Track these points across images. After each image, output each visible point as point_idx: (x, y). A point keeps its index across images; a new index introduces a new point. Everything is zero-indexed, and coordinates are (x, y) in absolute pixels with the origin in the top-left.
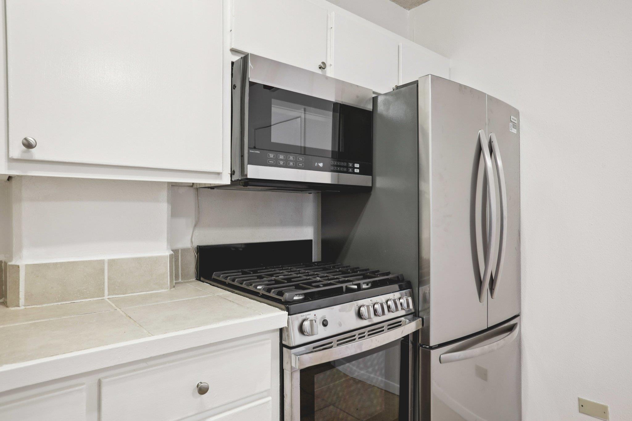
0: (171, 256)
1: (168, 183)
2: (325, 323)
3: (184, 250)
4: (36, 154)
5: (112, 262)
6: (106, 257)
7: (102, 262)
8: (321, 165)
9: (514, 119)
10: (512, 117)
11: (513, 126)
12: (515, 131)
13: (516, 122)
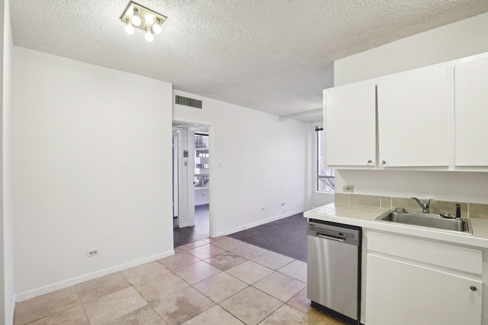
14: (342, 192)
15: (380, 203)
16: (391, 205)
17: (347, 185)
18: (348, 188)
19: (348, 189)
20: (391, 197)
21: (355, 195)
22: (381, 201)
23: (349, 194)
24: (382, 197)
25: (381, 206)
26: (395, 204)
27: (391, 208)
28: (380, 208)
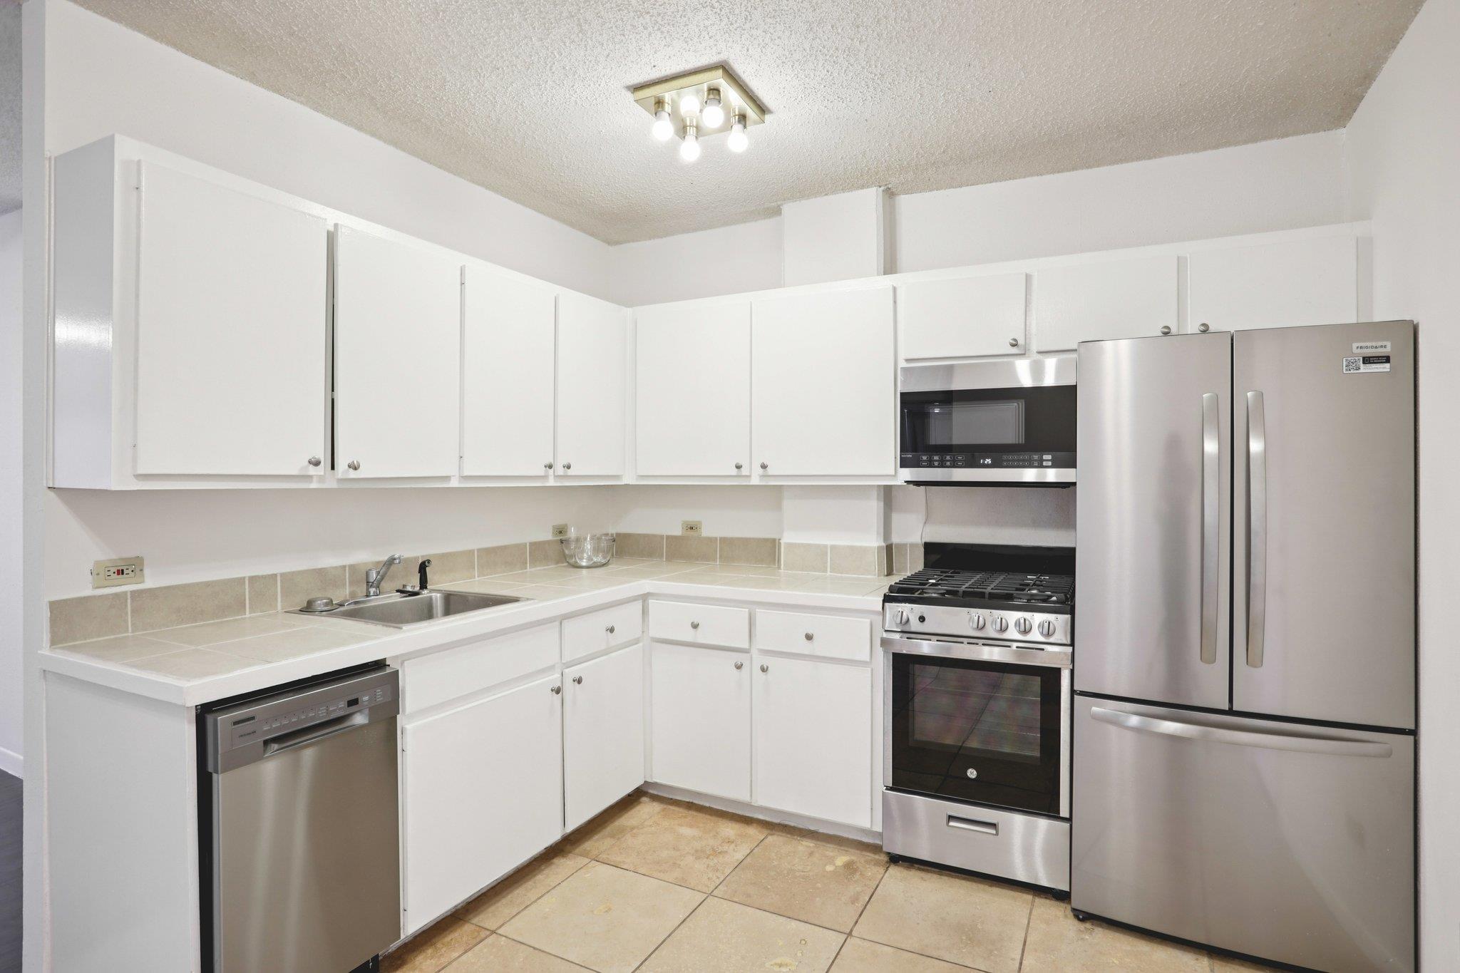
0: (881, 549)
1: (879, 486)
2: (922, 619)
3: (913, 546)
4: (770, 471)
5: (833, 547)
6: (830, 542)
7: (826, 546)
8: (988, 461)
9: (1372, 347)
10: (1355, 345)
11: (1367, 360)
12: (1386, 367)
13: (1387, 349)
14: (89, 592)
15: (245, 600)
16: (276, 599)
17: (114, 557)
18: (120, 568)
19: (121, 572)
20: (276, 575)
21: (151, 592)
22: (249, 592)
23: (125, 593)
24: (253, 579)
25: (250, 608)
26: (286, 592)
27: (279, 607)
28: (248, 615)
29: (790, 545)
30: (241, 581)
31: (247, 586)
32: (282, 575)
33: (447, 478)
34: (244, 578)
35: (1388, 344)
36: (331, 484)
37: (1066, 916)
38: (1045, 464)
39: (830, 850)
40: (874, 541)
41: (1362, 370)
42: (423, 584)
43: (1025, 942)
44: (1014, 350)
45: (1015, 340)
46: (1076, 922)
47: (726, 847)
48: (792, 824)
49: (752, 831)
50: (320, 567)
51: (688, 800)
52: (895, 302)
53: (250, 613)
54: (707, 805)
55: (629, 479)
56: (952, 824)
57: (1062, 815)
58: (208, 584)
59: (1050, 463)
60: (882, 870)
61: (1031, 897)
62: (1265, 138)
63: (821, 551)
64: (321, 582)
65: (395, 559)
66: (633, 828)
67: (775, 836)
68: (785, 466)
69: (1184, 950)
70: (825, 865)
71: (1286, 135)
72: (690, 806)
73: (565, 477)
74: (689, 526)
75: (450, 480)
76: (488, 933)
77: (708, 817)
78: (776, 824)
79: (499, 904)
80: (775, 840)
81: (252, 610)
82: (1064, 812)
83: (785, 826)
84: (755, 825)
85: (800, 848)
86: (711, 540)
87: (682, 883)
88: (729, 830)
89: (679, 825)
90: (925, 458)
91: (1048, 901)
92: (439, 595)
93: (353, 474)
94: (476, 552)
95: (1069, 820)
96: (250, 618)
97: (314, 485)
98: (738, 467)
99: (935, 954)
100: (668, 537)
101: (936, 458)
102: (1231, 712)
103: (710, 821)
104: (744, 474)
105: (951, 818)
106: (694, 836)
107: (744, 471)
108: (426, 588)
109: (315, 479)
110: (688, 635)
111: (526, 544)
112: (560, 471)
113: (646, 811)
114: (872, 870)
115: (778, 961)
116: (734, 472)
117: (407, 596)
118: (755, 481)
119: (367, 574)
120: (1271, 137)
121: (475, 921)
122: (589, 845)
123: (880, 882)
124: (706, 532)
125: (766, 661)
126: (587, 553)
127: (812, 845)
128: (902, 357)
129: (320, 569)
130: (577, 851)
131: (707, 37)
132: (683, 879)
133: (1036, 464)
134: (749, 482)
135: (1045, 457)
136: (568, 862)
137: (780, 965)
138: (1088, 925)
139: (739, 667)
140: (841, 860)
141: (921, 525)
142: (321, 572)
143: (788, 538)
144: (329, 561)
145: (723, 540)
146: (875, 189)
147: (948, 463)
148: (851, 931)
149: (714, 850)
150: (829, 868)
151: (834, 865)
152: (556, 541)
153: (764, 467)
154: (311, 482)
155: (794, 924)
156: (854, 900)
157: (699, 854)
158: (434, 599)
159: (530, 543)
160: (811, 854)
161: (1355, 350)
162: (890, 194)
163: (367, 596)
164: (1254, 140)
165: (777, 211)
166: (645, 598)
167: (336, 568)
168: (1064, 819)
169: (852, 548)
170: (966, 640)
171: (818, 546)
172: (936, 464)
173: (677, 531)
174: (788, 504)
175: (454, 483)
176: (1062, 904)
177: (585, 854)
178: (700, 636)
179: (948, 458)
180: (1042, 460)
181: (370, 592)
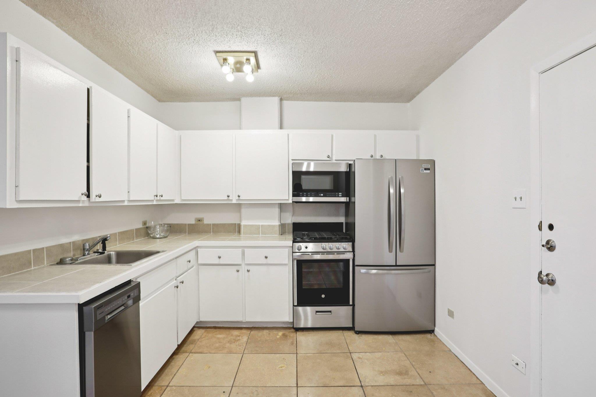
0: (279, 225)
1: (279, 203)
2: (306, 248)
3: (288, 224)
4: (241, 198)
5: (262, 226)
6: (261, 224)
7: (259, 225)
8: (322, 195)
9: (426, 166)
10: (423, 165)
11: (425, 169)
12: (428, 171)
13: (429, 167)
15: (31, 261)
16: (44, 260)
20: (44, 248)
22: (33, 257)
24: (34, 250)
25: (33, 265)
26: (49, 256)
27: (45, 263)
28: (33, 268)
29: (245, 226)
30: (29, 252)
31: (32, 254)
32: (46, 248)
33: (123, 201)
34: (31, 250)
35: (429, 165)
36: (87, 204)
37: (353, 334)
38: (339, 196)
39: (275, 332)
40: (277, 223)
41: (424, 172)
42: (104, 248)
43: (347, 343)
44: (328, 159)
45: (329, 156)
46: (356, 335)
47: (238, 338)
48: (257, 326)
49: (244, 331)
50: (61, 243)
51: (213, 326)
52: (288, 139)
53: (33, 267)
54: (222, 326)
55: (178, 201)
56: (317, 314)
57: (350, 304)
58: (16, 254)
59: (341, 196)
60: (295, 334)
61: (342, 331)
62: (391, 102)
63: (258, 227)
64: (62, 250)
65: (108, 237)
66: (198, 340)
67: (253, 331)
68: (247, 196)
69: (385, 335)
70: (276, 336)
71: (396, 102)
72: (215, 328)
73: (160, 200)
74: (198, 220)
75: (125, 202)
76: (166, 387)
77: (225, 330)
78: (252, 327)
79: (162, 377)
80: (253, 332)
81: (34, 266)
82: (351, 303)
83: (255, 327)
84: (244, 329)
85: (264, 333)
86: (208, 225)
87: (230, 352)
88: (236, 333)
89: (215, 335)
90: (301, 194)
91: (346, 331)
92: (114, 253)
93: (98, 199)
94: (117, 233)
95: (353, 305)
96: (35, 269)
97: (81, 205)
98: (228, 196)
99: (324, 352)
100: (188, 224)
101: (305, 194)
102: (396, 266)
103: (227, 331)
104: (230, 199)
105: (317, 312)
106: (224, 337)
107: (230, 198)
108: (106, 250)
109: (81, 202)
110: (217, 261)
111: (134, 229)
112: (158, 198)
113: (198, 333)
114: (292, 334)
115: (280, 366)
116: (226, 198)
117: (99, 255)
118: (234, 202)
119: (84, 245)
120: (393, 102)
121: (156, 384)
122: (184, 349)
123: (296, 337)
124: (206, 222)
125: (249, 268)
126: (158, 232)
127: (268, 331)
128: (291, 158)
129: (61, 244)
130: (181, 352)
131: (256, 43)
132: (230, 351)
133: (337, 196)
134: (232, 202)
135: (340, 194)
136: (180, 356)
137: (281, 367)
138: (360, 335)
139: (238, 271)
140: (280, 333)
141: (291, 217)
142: (61, 246)
143: (243, 223)
144: (64, 240)
145: (214, 225)
146: (277, 97)
147: (309, 195)
148: (297, 352)
149: (235, 340)
150: (278, 337)
151: (279, 335)
152: (144, 228)
153: (239, 196)
154: (79, 203)
155: (278, 355)
156: (292, 344)
157: (230, 342)
158: (112, 255)
159: (136, 229)
160: (269, 334)
161: (423, 167)
162: (281, 100)
163: (84, 255)
164: (389, 102)
165: (239, 100)
166: (196, 248)
167: (67, 243)
168: (351, 305)
169: (269, 226)
170: (321, 253)
171: (256, 225)
172: (305, 196)
173: (193, 222)
174: (243, 210)
175: (126, 203)
176: (350, 331)
177: (186, 352)
178: (222, 261)
179: (309, 194)
180: (339, 195)
181: (85, 254)
